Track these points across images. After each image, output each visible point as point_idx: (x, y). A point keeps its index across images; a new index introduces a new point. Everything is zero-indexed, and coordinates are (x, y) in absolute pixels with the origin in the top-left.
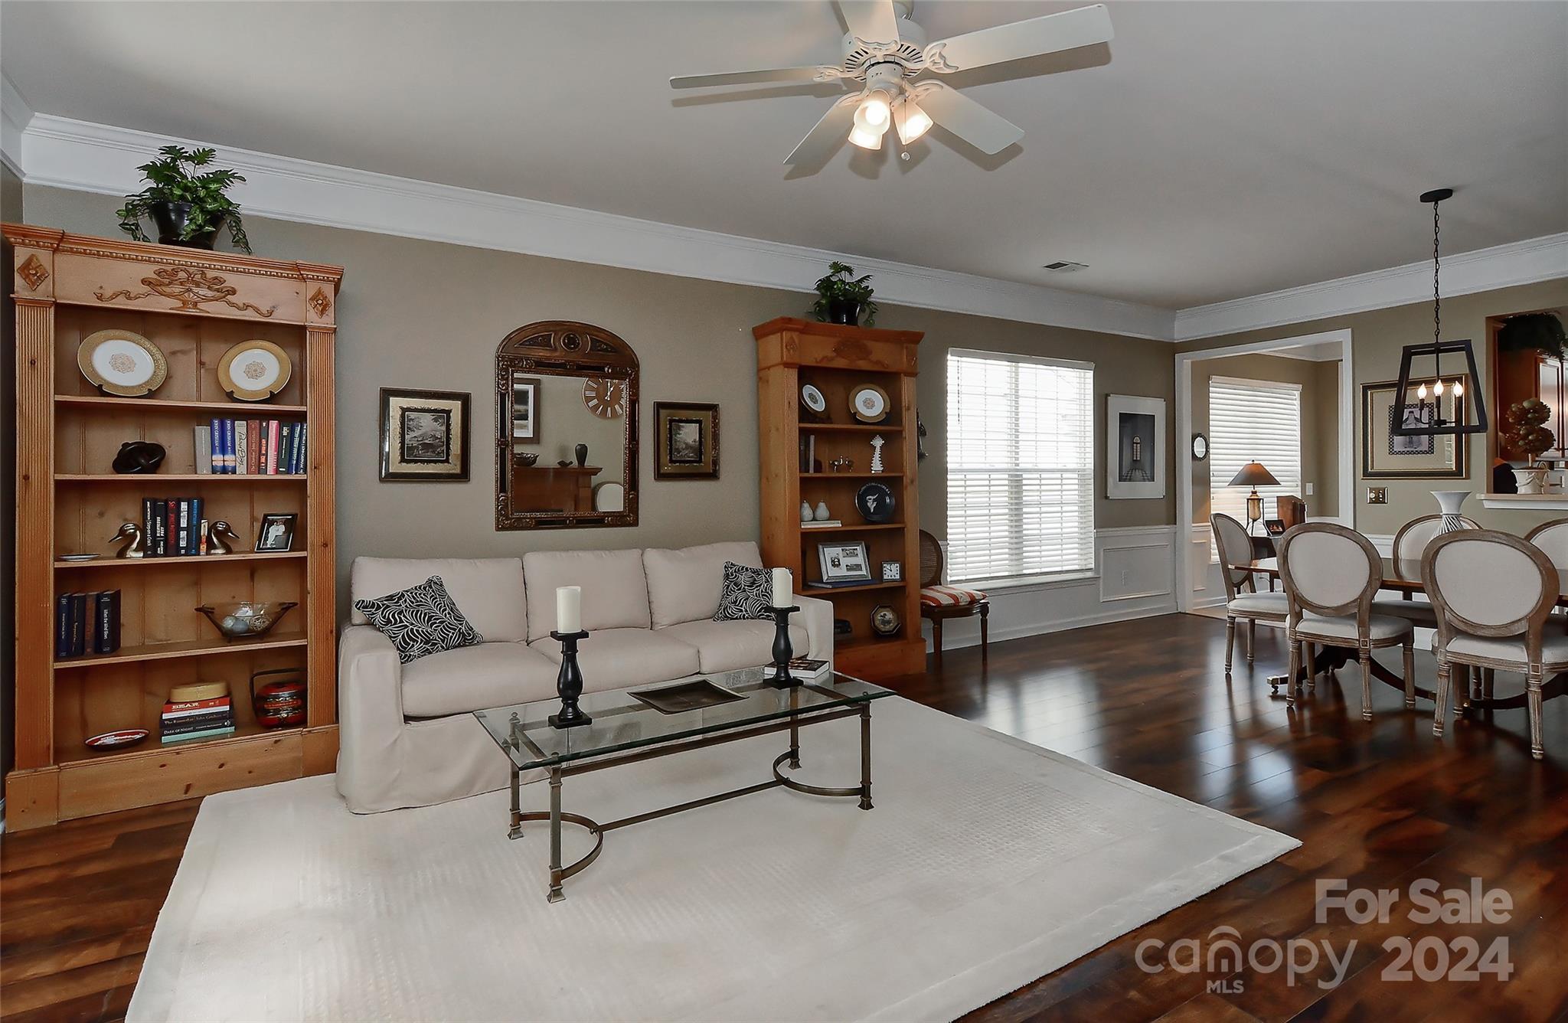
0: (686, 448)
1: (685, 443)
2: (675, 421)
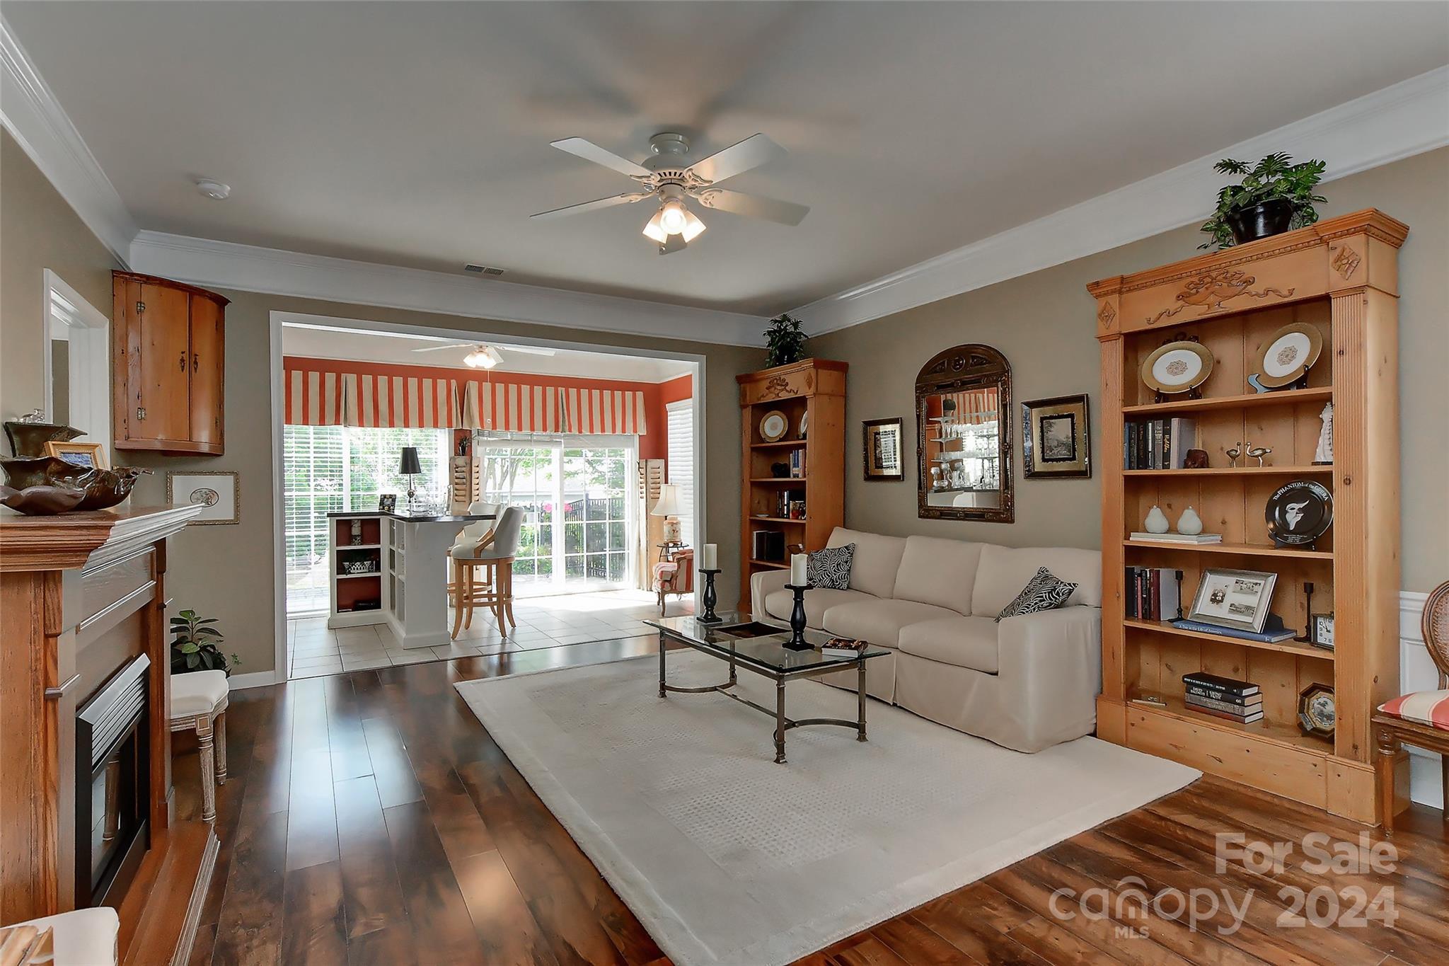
0: (1058, 446)
1: (1057, 440)
2: (1046, 418)
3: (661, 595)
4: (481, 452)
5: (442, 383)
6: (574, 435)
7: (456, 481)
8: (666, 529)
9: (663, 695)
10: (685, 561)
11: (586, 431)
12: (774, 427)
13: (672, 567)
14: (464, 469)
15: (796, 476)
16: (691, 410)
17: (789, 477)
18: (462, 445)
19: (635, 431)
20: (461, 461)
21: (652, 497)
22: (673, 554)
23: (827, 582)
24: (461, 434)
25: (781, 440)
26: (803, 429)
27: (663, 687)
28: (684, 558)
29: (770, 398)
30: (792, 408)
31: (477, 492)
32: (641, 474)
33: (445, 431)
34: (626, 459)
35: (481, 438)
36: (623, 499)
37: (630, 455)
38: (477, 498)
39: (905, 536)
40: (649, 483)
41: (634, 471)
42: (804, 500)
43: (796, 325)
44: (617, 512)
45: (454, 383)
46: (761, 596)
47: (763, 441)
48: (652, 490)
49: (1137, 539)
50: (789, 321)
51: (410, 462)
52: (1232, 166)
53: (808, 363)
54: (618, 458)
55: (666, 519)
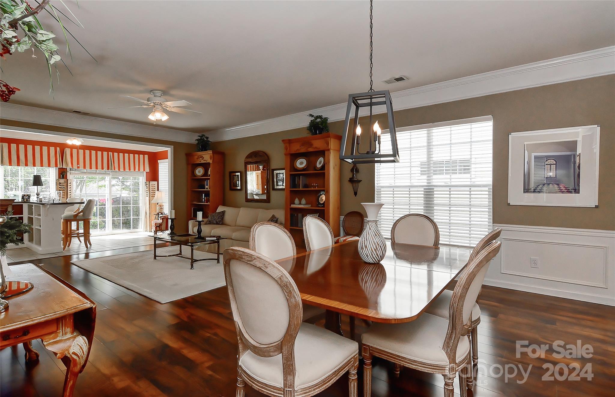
3: (156, 232)
4: (72, 177)
5: (52, 149)
6: (116, 171)
7: (60, 189)
8: (158, 208)
9: (156, 259)
10: (165, 219)
11: (122, 169)
12: (199, 172)
13: (160, 221)
14: (64, 184)
15: (207, 189)
16: (168, 163)
17: (205, 189)
18: (62, 174)
19: (144, 170)
20: (62, 181)
21: (151, 195)
22: (160, 217)
23: (215, 222)
24: (62, 170)
25: (202, 176)
26: (209, 173)
27: (155, 256)
28: (165, 218)
29: (198, 162)
30: (206, 166)
31: (70, 194)
32: (147, 187)
33: (53, 169)
34: (140, 181)
35: (71, 171)
36: (138, 197)
37: (142, 179)
38: (70, 196)
39: (240, 208)
40: (150, 191)
41: (143, 186)
42: (209, 197)
43: (207, 138)
44: (136, 202)
45: (58, 149)
46: (192, 227)
47: (195, 176)
48: (152, 193)
49: (293, 206)
50: (205, 136)
51: (37, 181)
52: (311, 115)
53: (210, 152)
54: (136, 181)
55: (158, 204)
